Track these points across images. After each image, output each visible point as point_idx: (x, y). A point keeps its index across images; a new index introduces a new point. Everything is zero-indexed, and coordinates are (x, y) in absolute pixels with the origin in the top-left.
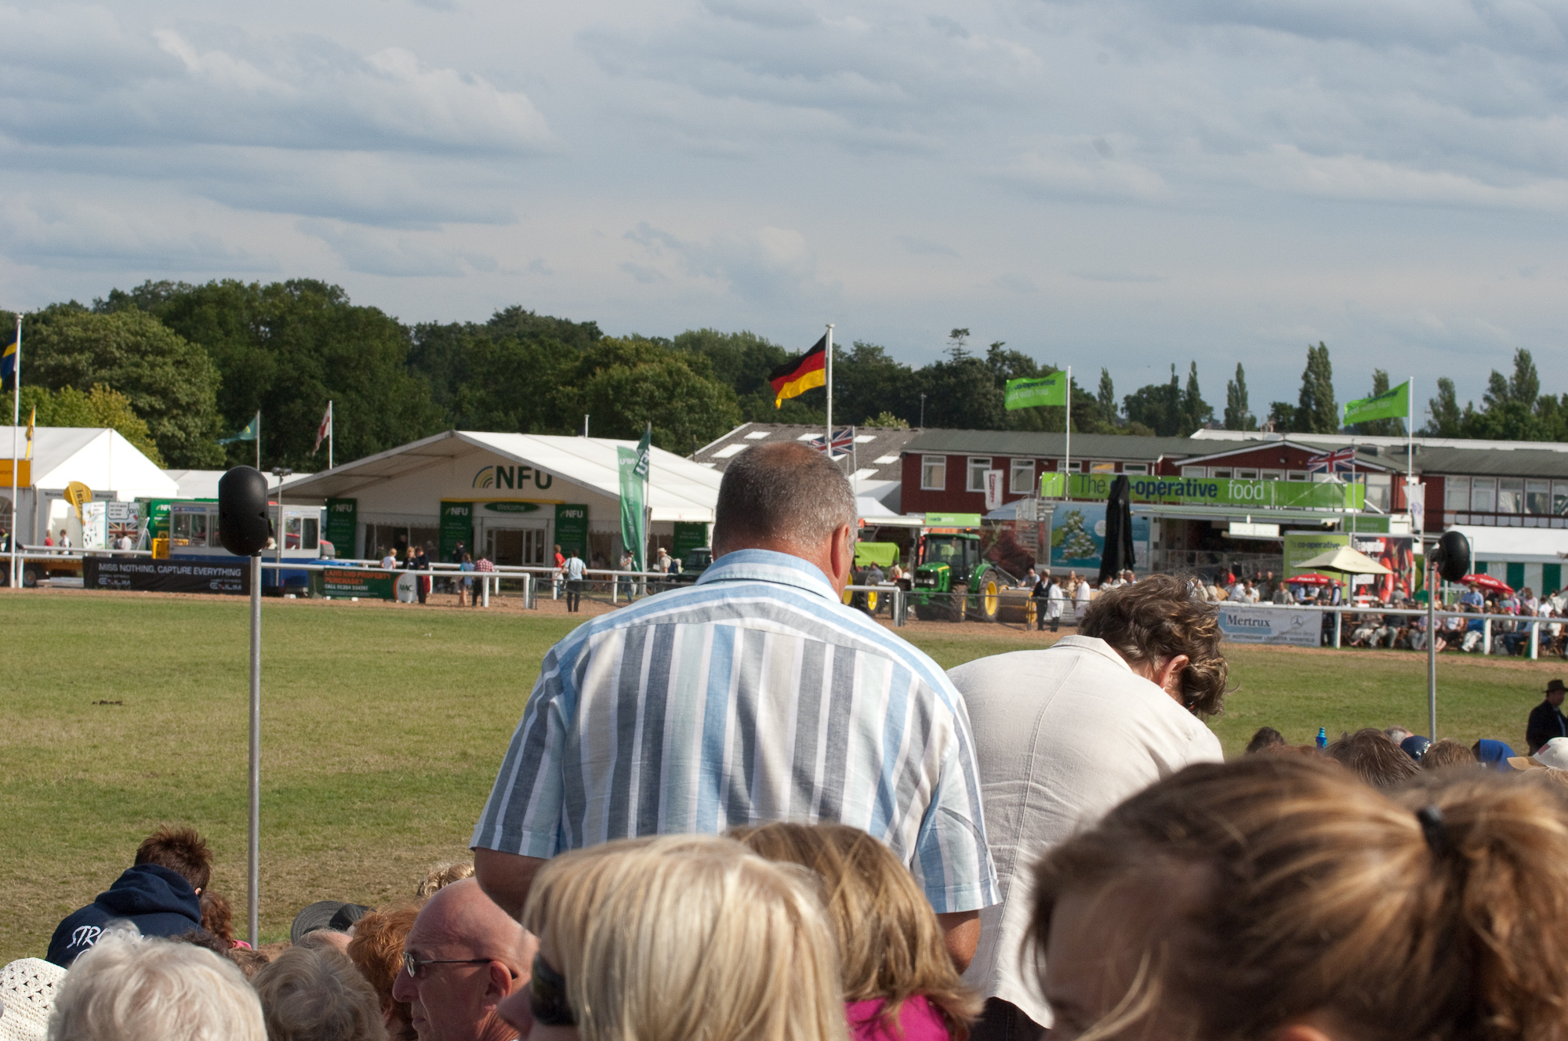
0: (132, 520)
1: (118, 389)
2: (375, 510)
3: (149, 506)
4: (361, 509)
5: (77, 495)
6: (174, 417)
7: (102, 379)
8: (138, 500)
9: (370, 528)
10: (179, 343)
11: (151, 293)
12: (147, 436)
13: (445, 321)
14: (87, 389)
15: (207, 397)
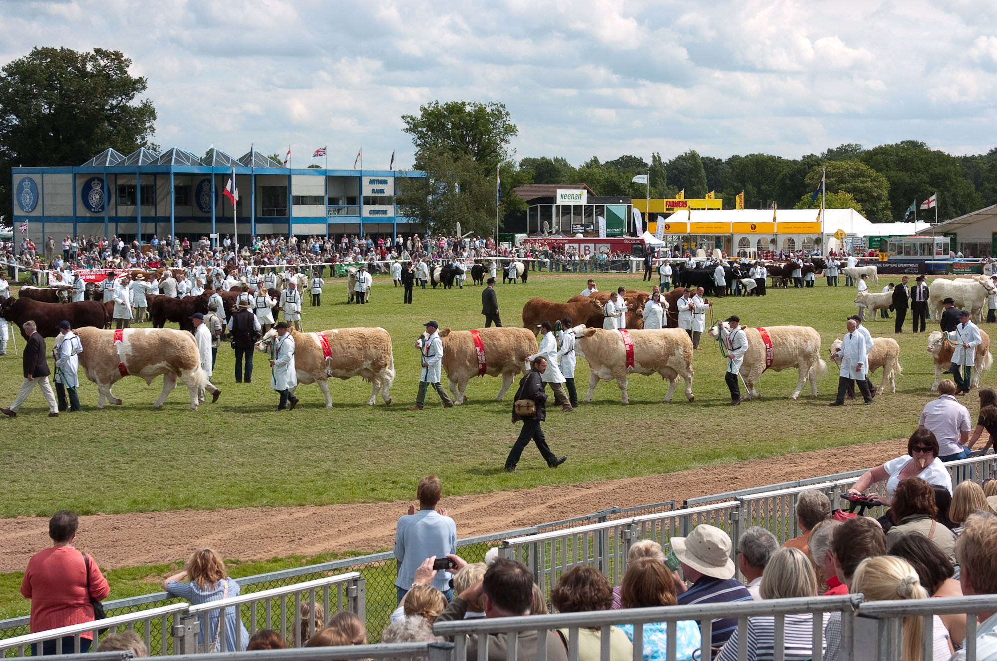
0: (863, 245)
1: (849, 192)
2: (964, 237)
3: (871, 239)
4: (958, 237)
5: (839, 235)
6: (872, 202)
7: (841, 189)
8: (865, 237)
9: (962, 244)
10: (873, 172)
11: (845, 149)
12: (863, 210)
13: (969, 155)
14: (836, 192)
15: (885, 193)
